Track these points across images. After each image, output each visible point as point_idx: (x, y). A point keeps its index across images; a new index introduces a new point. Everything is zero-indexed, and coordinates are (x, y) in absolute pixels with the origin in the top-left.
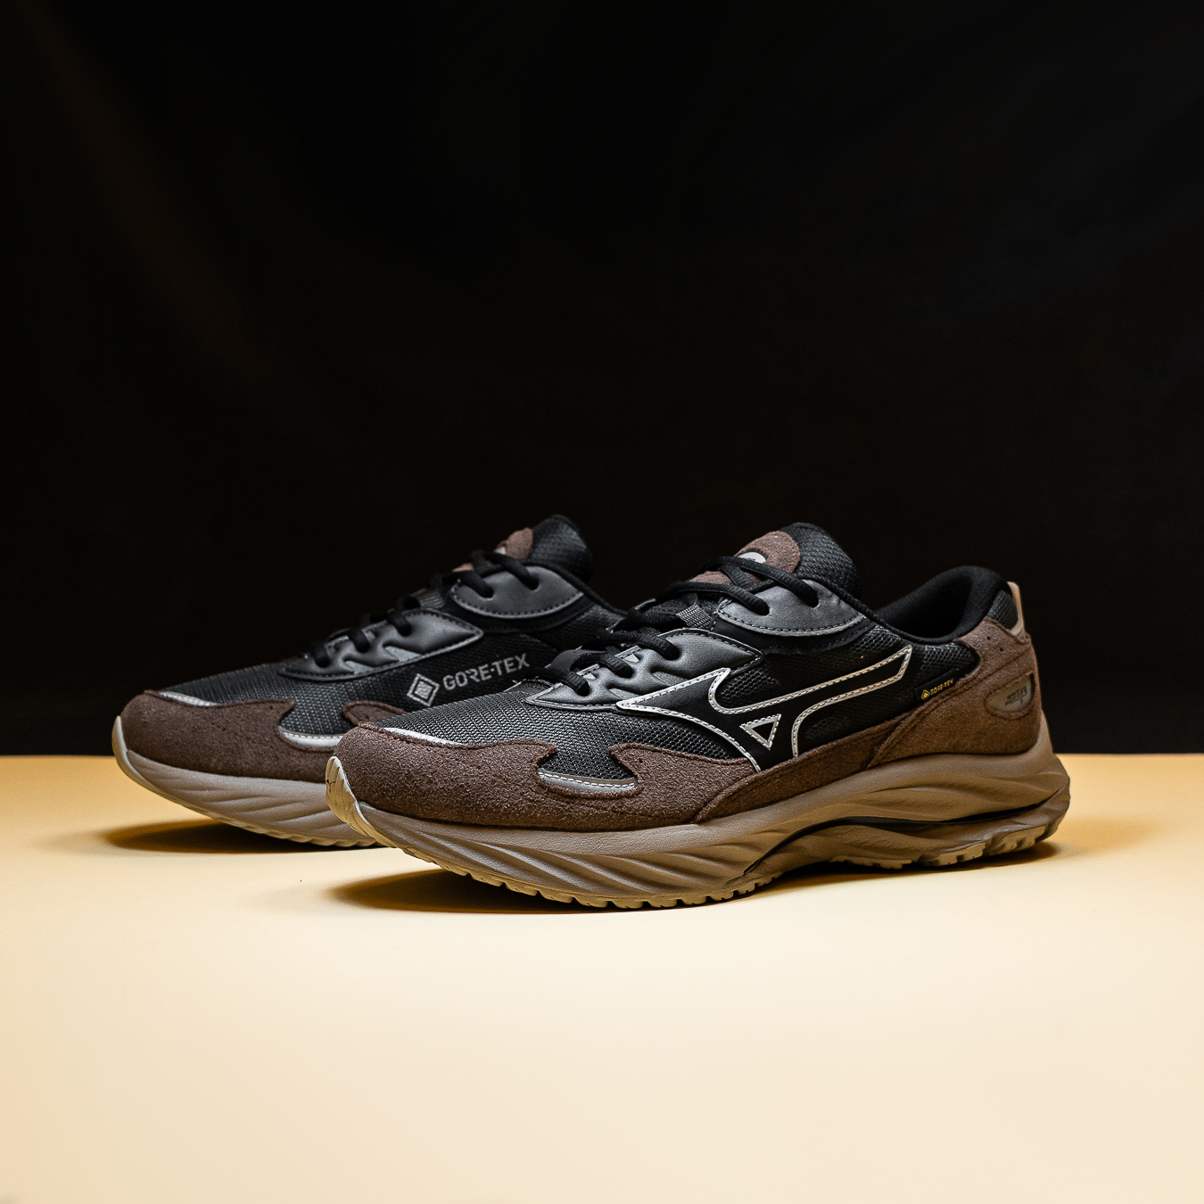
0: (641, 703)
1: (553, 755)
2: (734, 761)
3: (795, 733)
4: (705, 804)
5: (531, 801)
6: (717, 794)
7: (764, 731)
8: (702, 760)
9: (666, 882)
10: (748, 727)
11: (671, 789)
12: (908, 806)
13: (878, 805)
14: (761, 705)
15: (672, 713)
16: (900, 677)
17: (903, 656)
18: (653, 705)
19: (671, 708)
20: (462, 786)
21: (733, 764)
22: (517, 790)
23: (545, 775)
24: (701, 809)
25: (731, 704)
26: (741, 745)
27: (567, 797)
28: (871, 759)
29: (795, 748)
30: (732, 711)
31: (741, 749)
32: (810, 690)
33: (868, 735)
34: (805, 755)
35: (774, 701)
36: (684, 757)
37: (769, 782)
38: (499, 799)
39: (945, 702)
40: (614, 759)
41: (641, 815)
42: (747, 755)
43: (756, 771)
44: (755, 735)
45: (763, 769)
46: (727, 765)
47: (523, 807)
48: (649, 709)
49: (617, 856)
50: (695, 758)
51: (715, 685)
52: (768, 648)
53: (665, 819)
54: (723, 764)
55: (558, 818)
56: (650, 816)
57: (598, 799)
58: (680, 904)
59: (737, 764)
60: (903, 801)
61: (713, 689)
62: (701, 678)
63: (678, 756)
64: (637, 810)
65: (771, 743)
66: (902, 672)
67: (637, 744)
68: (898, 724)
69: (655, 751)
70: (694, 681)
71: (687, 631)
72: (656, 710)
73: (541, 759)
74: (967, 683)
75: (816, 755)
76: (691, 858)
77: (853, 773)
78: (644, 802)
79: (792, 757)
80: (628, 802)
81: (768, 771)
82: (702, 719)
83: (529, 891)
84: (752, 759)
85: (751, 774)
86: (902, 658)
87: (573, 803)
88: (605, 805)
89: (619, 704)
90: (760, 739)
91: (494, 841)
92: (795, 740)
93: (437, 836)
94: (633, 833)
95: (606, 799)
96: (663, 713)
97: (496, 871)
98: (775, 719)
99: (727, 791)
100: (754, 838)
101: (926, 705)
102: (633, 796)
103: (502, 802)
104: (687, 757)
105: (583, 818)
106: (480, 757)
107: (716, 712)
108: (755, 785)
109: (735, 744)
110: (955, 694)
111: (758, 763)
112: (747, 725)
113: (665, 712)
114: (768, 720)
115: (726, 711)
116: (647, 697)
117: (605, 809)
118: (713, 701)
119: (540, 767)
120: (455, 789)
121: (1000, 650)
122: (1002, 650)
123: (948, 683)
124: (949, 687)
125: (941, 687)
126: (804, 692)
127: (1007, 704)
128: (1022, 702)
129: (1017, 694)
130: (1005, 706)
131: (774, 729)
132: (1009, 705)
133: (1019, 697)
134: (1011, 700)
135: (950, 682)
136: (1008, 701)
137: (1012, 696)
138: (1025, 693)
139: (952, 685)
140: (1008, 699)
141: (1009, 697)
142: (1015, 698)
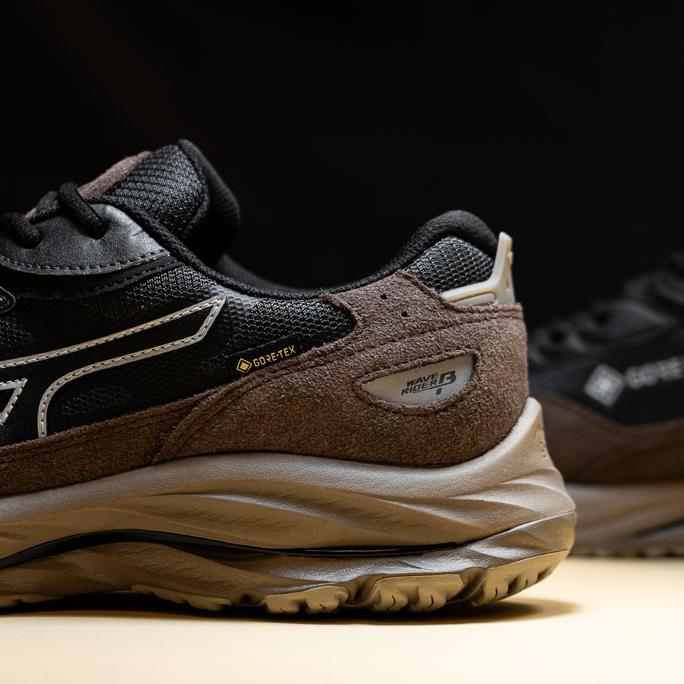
3: (43, 406)
12: (210, 520)
13: (163, 515)
14: (1, 364)
16: (201, 338)
28: (158, 450)
29: (42, 425)
32: (74, 349)
33: (152, 417)
34: (56, 436)
35: (22, 361)
39: (276, 378)
60: (204, 513)
65: (6, 416)
66: (203, 331)
68: (196, 403)
74: (324, 354)
75: (72, 437)
77: (133, 468)
79: (36, 436)
86: (207, 311)
92: (42, 415)
98: (18, 385)
101: (243, 379)
110: (298, 367)
121: (400, 315)
122: (405, 314)
123: (285, 352)
124: (287, 358)
125: (273, 357)
126: (65, 351)
127: (407, 393)
128: (439, 392)
129: (430, 380)
130: (402, 394)
131: (14, 399)
132: (410, 394)
133: (433, 385)
134: (415, 387)
135: (289, 351)
136: (408, 389)
137: (418, 381)
138: (450, 380)
139: (294, 355)
140: (408, 386)
141: (412, 383)
142: (423, 385)
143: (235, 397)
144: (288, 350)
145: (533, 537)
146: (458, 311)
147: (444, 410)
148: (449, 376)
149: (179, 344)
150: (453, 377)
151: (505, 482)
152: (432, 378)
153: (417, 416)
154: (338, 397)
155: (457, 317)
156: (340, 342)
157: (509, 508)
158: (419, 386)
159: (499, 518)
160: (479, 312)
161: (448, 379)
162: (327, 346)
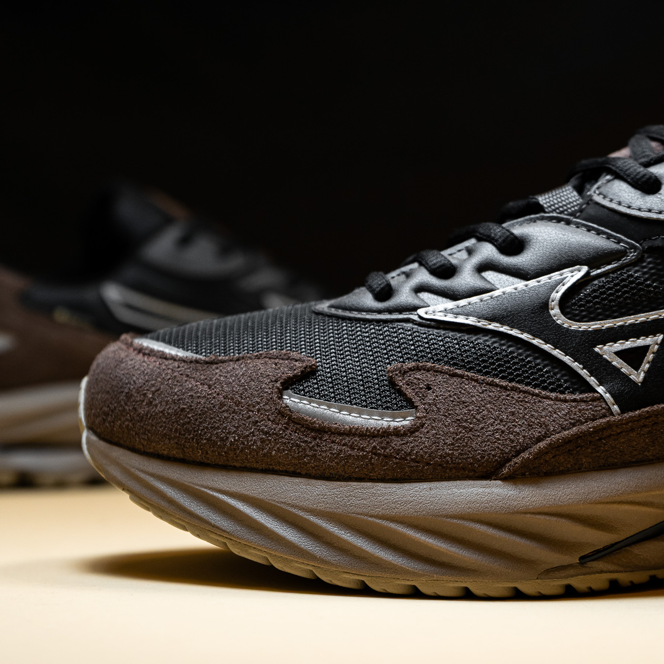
0: (452, 311)
1: (309, 373)
2: (577, 396)
4: (518, 453)
5: (266, 433)
6: (539, 440)
7: (633, 357)
8: (525, 392)
9: (444, 559)
10: (608, 351)
11: (465, 428)
14: (630, 320)
15: (493, 326)
18: (467, 315)
19: (492, 319)
20: (183, 410)
21: (575, 400)
22: (249, 417)
23: (291, 400)
24: (509, 460)
25: (585, 316)
26: (592, 375)
27: (313, 430)
30: (584, 326)
31: (592, 381)
36: (497, 385)
37: (632, 430)
38: (225, 428)
40: (392, 383)
41: (413, 460)
42: (601, 389)
43: (612, 414)
44: (617, 362)
45: (623, 410)
46: (565, 401)
47: (255, 442)
48: (461, 320)
49: (371, 516)
50: (513, 389)
51: (562, 289)
52: (650, 239)
53: (451, 469)
54: (557, 399)
55: (299, 458)
56: (428, 464)
57: (354, 435)
58: (467, 595)
59: (582, 400)
61: (557, 295)
62: (544, 279)
63: (487, 384)
64: (410, 454)
65: (642, 375)
67: (429, 364)
69: (454, 375)
70: (532, 283)
71: (542, 218)
72: (471, 321)
73: (289, 378)
76: (483, 528)
78: (422, 443)
80: (396, 442)
81: (631, 414)
82: (535, 336)
83: (253, 556)
84: (607, 396)
85: (604, 416)
87: (320, 439)
88: (363, 444)
89: (421, 312)
90: (626, 369)
91: (217, 486)
93: (152, 475)
94: (401, 485)
95: (366, 435)
96: (479, 324)
97: (214, 526)
99: (555, 437)
100: (599, 511)
102: (405, 435)
103: (229, 433)
104: (501, 387)
105: (331, 460)
106: (216, 372)
107: (560, 327)
108: (606, 434)
109: (584, 373)
111: (617, 402)
112: (605, 348)
113: (482, 324)
114: (641, 342)
115: (575, 326)
116: (463, 302)
117: (363, 449)
118: (555, 311)
119: (287, 389)
120: (176, 413)
131: (650, 356)
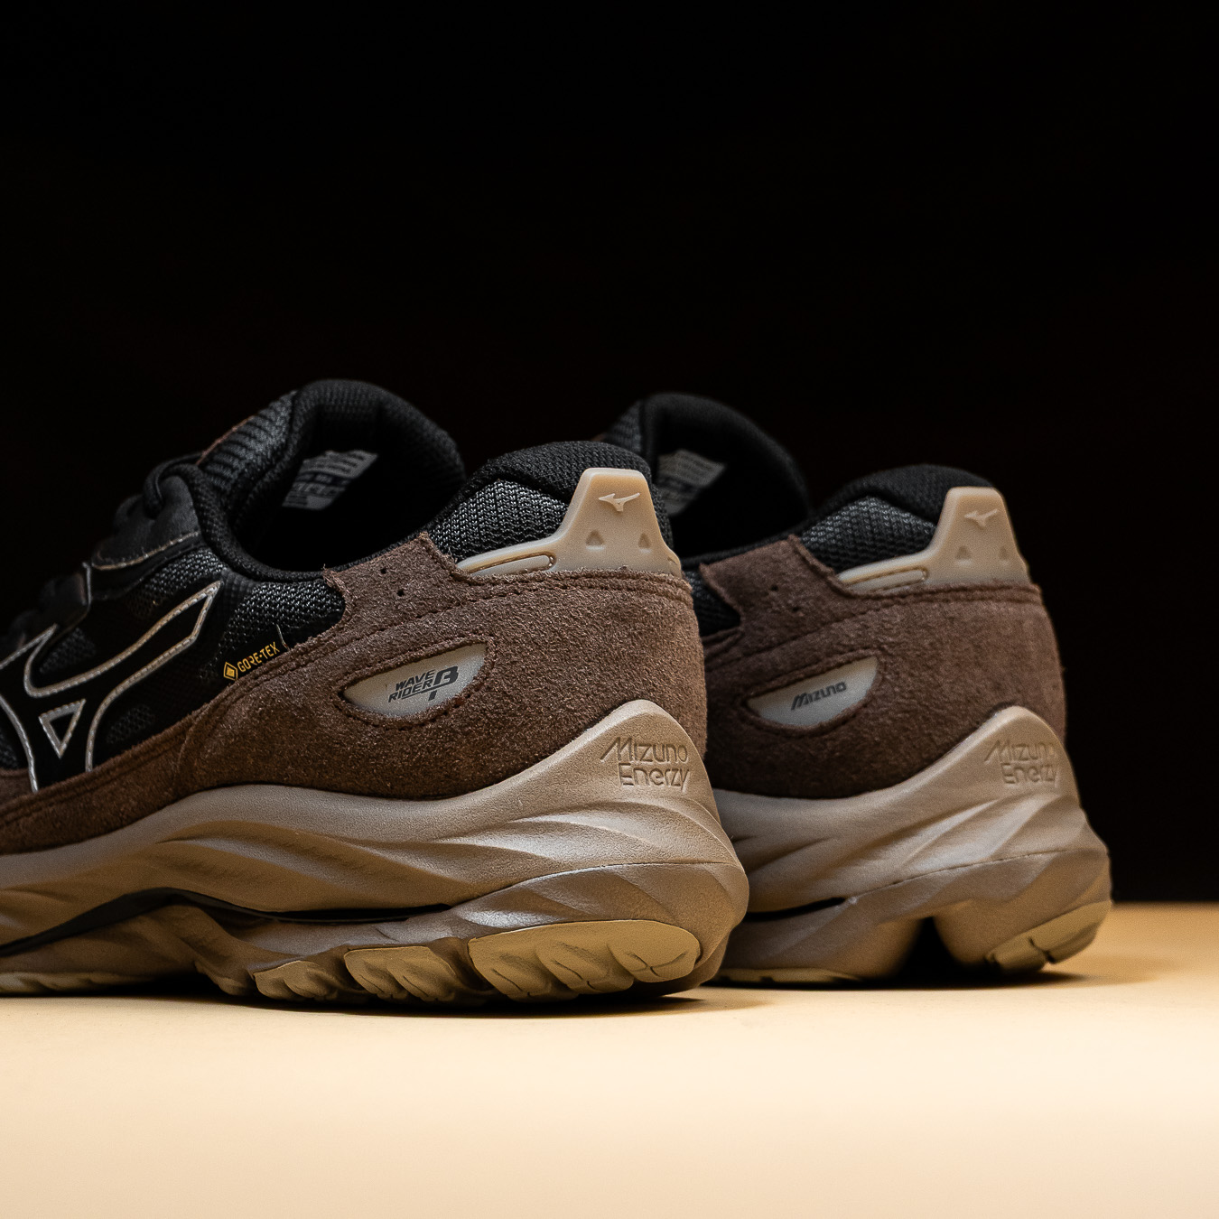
7: (61, 727)
10: (46, 720)
14: (69, 683)
17: (204, 600)
26: (30, 747)
30: (40, 693)
31: (28, 754)
34: (98, 769)
35: (76, 681)
37: (39, 810)
39: (257, 685)
42: (32, 763)
43: (30, 791)
44: (50, 734)
45: (40, 788)
46: (6, 777)
59: (17, 777)
65: (64, 746)
68: (192, 723)
74: (306, 652)
81: (42, 791)
84: (32, 770)
90: (54, 740)
98: (77, 708)
101: (229, 690)
109: (25, 745)
110: (279, 670)
111: (37, 778)
112: (45, 717)
115: (34, 692)
121: (395, 594)
122: (401, 593)
123: (268, 651)
124: (270, 659)
125: (256, 658)
126: (112, 664)
127: (395, 699)
128: (433, 696)
129: (423, 681)
130: (390, 701)
131: (73, 724)
132: (399, 701)
133: (427, 687)
134: (405, 690)
135: (272, 651)
136: (396, 694)
137: (409, 683)
138: (448, 680)
139: (278, 654)
140: (397, 689)
141: (401, 685)
142: (415, 687)
143: (221, 712)
144: (270, 648)
145: (541, 897)
146: (472, 584)
147: (433, 721)
148: (448, 673)
149: (180, 647)
150: (453, 675)
151: (518, 819)
152: (427, 678)
153: (400, 730)
154: (316, 707)
155: (468, 592)
156: (324, 635)
157: (511, 856)
158: (410, 688)
159: (495, 871)
160: (506, 583)
161: (446, 677)
162: (312, 641)
